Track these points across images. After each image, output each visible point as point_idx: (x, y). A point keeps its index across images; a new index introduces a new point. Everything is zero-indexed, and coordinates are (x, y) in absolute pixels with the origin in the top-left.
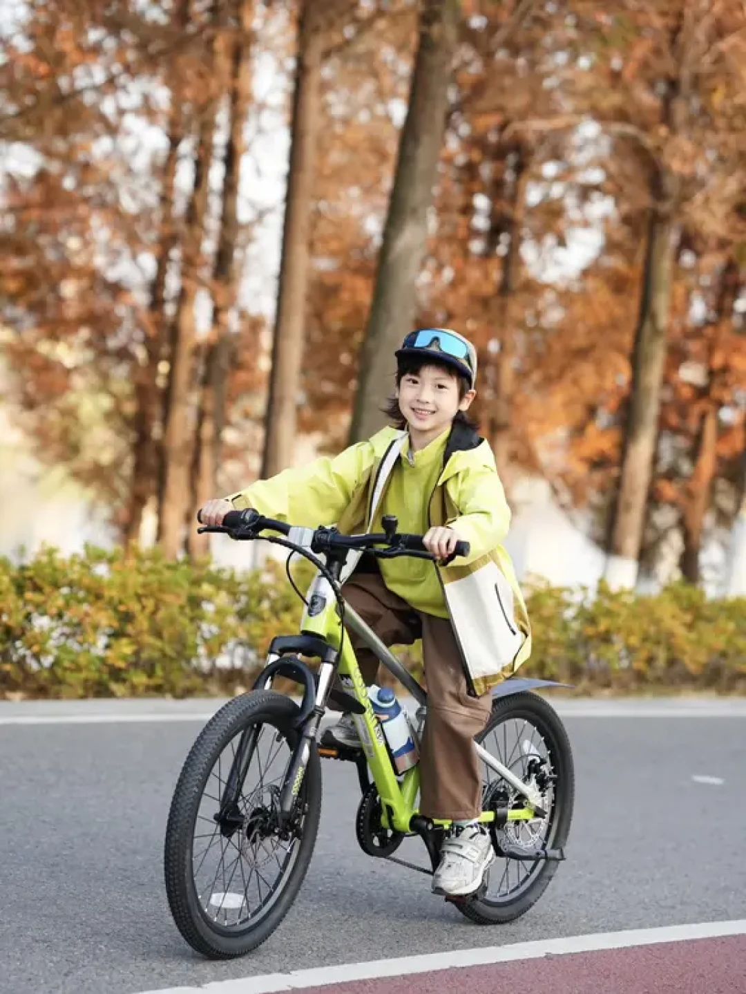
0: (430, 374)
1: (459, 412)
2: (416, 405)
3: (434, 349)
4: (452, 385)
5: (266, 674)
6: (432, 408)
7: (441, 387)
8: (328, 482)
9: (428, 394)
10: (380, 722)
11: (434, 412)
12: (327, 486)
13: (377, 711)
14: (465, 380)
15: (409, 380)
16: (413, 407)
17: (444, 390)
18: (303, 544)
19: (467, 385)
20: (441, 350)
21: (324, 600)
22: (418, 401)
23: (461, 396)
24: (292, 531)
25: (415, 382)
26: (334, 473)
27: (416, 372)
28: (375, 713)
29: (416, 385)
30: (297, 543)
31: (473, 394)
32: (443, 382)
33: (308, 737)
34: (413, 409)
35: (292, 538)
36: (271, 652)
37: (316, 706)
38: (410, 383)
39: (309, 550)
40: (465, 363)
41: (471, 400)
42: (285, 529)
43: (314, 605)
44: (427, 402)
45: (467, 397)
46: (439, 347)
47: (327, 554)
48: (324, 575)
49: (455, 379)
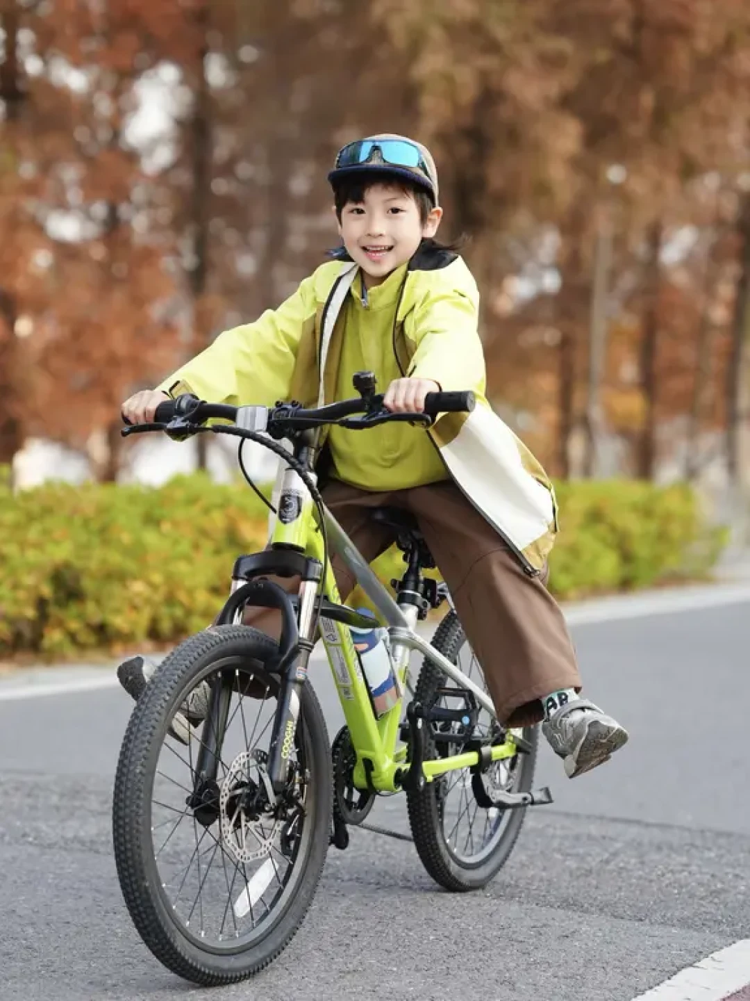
0: (376, 198)
1: (423, 240)
2: (365, 243)
3: (375, 162)
4: (410, 205)
5: (232, 607)
6: (386, 242)
7: (395, 211)
8: (276, 343)
9: (381, 225)
10: (359, 654)
11: (390, 248)
12: (274, 348)
13: (357, 640)
14: (425, 196)
15: (352, 211)
16: (364, 244)
17: (400, 214)
18: (257, 428)
19: (428, 201)
20: (385, 161)
21: (299, 500)
22: (369, 235)
23: (424, 218)
24: (240, 415)
25: (360, 212)
26: (282, 331)
27: (359, 199)
28: (355, 643)
29: (363, 215)
30: (248, 428)
31: (438, 212)
32: (398, 204)
33: (296, 681)
34: (365, 249)
35: (240, 423)
36: (236, 577)
37: (300, 638)
38: (355, 215)
39: (267, 435)
40: (421, 173)
41: (438, 222)
42: (231, 414)
43: (286, 508)
44: (381, 235)
45: (430, 220)
46: (382, 158)
47: (291, 438)
48: (293, 467)
49: (412, 197)
